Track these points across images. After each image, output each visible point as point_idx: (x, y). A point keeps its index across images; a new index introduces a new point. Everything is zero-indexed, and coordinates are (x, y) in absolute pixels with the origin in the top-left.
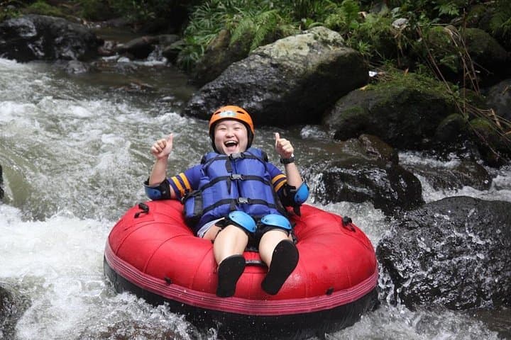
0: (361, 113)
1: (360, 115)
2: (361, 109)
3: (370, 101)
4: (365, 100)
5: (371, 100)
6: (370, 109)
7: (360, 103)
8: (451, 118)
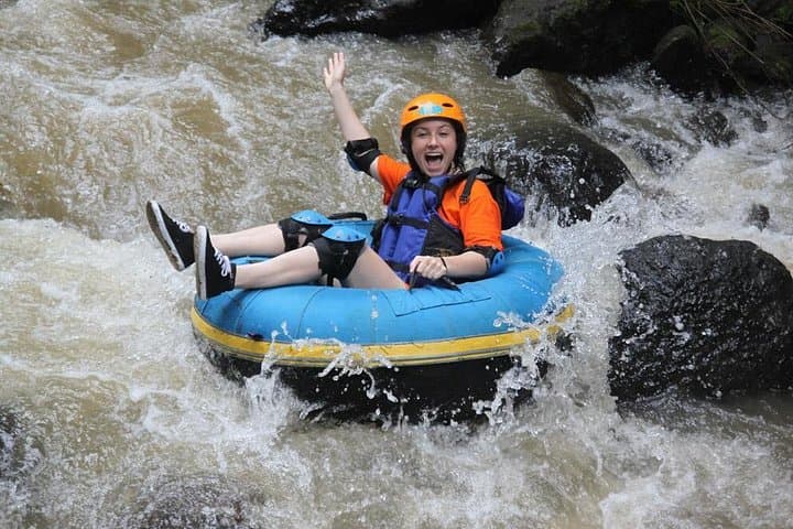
0: (539, 32)
1: (537, 37)
2: (539, 27)
3: (552, 11)
4: (545, 9)
5: (554, 8)
6: (551, 23)
7: (536, 14)
8: (677, 36)
